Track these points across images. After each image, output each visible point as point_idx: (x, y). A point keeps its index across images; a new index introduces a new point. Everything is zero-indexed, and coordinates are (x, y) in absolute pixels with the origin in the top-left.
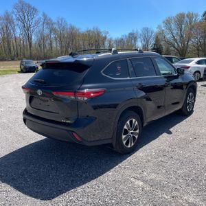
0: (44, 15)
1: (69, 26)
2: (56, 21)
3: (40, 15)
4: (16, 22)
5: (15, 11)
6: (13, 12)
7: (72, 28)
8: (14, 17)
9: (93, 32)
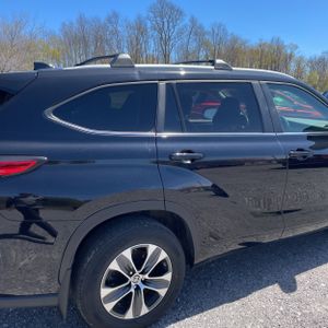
0: (193, 21)
1: (229, 38)
2: (210, 30)
3: (186, 21)
4: (150, 32)
5: (151, 15)
6: (148, 18)
7: (235, 40)
8: (149, 25)
9: (270, 46)
